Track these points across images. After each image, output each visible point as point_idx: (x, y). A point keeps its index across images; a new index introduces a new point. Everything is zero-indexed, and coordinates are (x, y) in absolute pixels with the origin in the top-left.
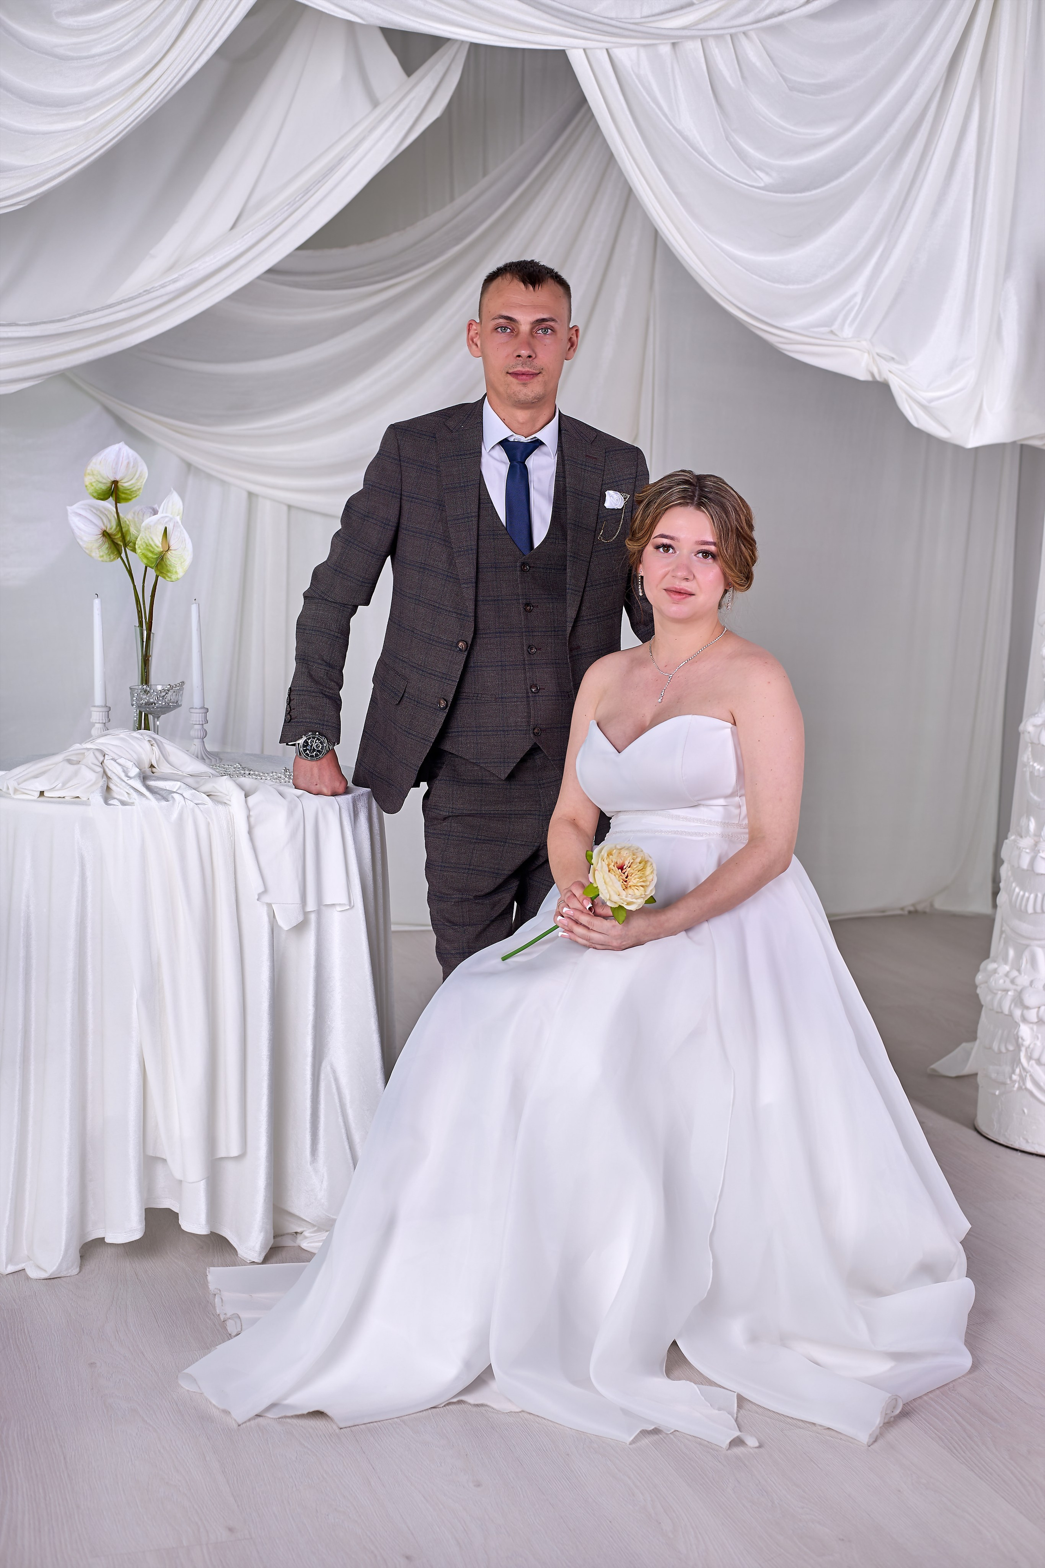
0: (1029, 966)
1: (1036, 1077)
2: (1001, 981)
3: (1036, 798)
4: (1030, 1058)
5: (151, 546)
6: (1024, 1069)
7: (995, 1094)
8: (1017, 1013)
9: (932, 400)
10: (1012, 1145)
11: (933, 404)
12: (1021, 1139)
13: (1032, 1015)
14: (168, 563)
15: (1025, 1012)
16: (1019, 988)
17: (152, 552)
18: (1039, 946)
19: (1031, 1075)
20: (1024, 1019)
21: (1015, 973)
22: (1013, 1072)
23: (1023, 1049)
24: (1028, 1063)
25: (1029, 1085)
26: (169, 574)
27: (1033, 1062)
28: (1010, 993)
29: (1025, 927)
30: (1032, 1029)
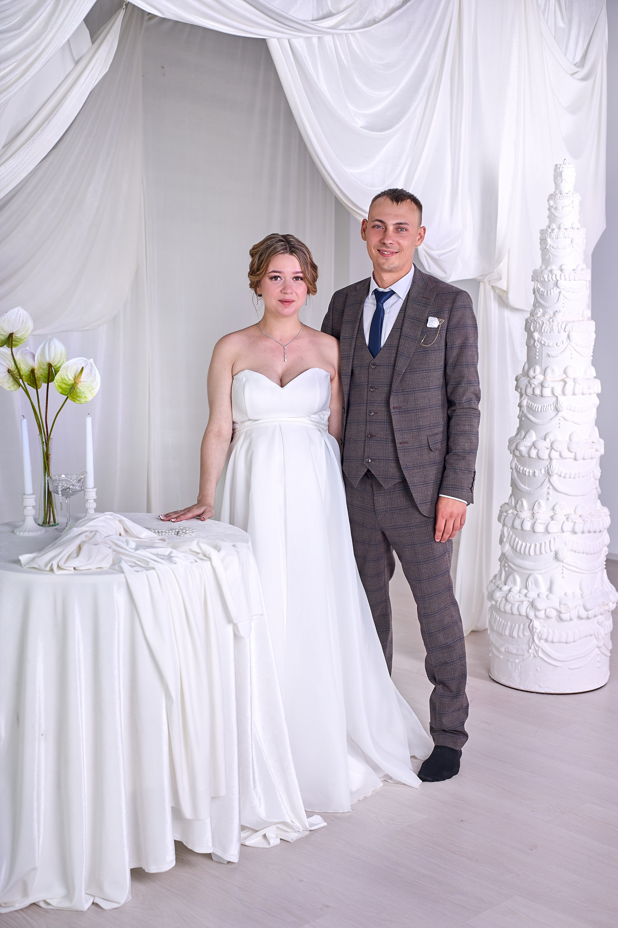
0: (533, 585)
1: (545, 650)
2: (517, 596)
3: (526, 488)
4: (540, 639)
5: (65, 380)
6: (536, 645)
7: (516, 662)
8: (532, 614)
9: (440, 255)
10: (529, 690)
11: (441, 258)
12: (536, 686)
13: (541, 614)
14: (78, 391)
15: (537, 613)
16: (531, 600)
17: (66, 384)
18: (539, 574)
19: (542, 649)
20: (536, 616)
21: (524, 591)
22: (530, 648)
23: (536, 634)
24: (539, 642)
25: (541, 654)
26: (78, 399)
27: (542, 641)
28: (524, 603)
29: (527, 564)
30: (541, 623)
